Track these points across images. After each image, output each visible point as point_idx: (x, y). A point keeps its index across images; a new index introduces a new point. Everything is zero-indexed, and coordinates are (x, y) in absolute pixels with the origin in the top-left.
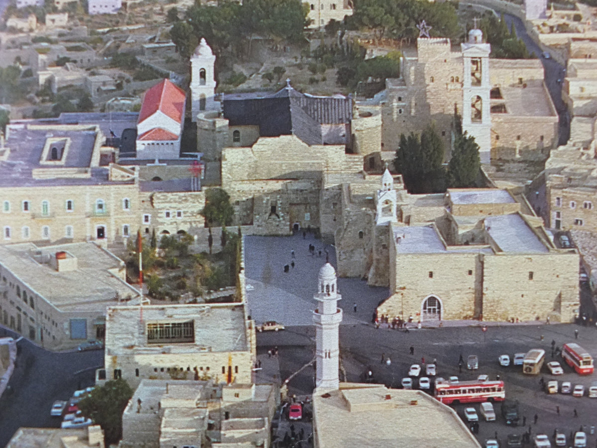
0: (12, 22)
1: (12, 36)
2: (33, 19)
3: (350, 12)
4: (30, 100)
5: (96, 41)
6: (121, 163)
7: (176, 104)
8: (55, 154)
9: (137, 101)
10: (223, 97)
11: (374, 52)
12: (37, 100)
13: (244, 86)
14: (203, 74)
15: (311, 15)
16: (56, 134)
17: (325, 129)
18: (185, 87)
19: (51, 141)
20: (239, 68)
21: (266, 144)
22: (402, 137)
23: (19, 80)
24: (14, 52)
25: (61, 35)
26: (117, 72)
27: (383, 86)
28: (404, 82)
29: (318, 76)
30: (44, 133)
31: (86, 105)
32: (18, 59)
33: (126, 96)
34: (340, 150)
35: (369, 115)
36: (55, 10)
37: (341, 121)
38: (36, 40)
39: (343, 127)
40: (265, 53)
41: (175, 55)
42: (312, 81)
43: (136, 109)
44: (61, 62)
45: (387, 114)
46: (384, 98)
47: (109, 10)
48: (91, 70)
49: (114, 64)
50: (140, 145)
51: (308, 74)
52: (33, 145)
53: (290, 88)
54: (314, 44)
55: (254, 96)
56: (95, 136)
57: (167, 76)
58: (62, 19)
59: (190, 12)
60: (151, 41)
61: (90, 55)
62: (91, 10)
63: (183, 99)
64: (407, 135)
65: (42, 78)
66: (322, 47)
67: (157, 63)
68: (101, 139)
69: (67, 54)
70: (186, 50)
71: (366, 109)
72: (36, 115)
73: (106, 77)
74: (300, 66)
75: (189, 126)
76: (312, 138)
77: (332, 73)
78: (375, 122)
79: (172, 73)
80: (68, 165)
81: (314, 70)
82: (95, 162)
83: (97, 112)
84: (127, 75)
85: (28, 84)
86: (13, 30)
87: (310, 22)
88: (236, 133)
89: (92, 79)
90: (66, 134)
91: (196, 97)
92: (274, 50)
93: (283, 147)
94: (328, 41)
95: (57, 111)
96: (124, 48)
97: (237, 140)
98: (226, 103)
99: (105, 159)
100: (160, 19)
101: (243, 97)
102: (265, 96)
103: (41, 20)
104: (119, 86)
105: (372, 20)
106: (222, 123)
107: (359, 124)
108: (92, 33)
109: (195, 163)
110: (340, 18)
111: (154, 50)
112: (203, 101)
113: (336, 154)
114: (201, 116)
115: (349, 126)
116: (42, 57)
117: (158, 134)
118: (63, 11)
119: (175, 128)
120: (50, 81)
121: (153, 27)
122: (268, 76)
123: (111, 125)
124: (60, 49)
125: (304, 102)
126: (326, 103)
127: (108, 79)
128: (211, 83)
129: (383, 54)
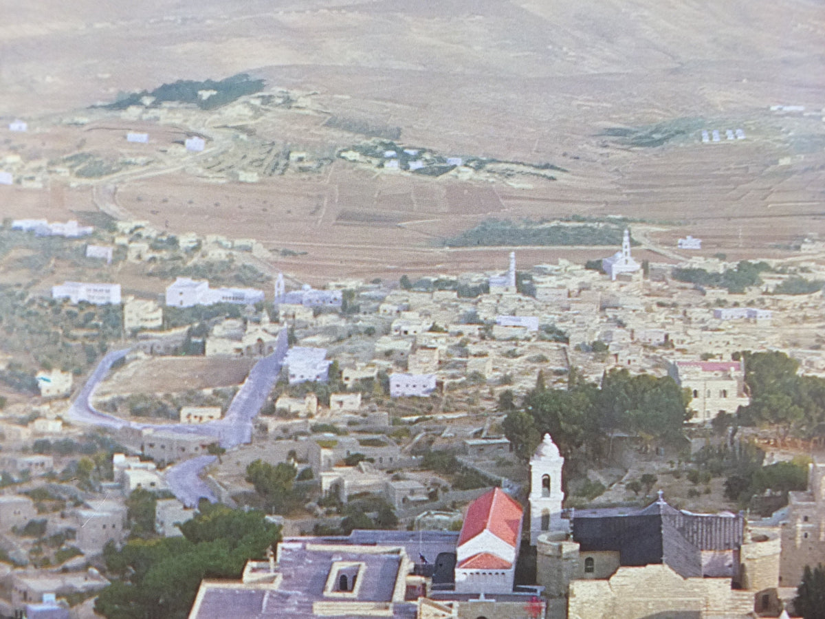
0: (283, 403)
1: (283, 423)
2: (312, 400)
3: (745, 402)
4: (310, 511)
5: (400, 433)
6: (434, 598)
7: (510, 522)
8: (344, 584)
9: (457, 516)
10: (574, 513)
11: (775, 457)
12: (320, 511)
13: (601, 499)
14: (546, 483)
15: (694, 404)
16: (346, 557)
17: (706, 557)
18: (522, 499)
19: (339, 566)
20: (595, 476)
21: (628, 576)
22: (807, 569)
23: (294, 483)
24: (287, 445)
25: (351, 423)
26: (430, 476)
27: (784, 502)
28: (812, 497)
29: (700, 487)
30: (329, 556)
31: (387, 520)
32: (292, 454)
33: (443, 509)
34: (726, 584)
35: (765, 539)
36: (343, 389)
37: (727, 547)
38: (316, 429)
39: (729, 554)
40: (630, 456)
41: (509, 456)
42: (692, 494)
43: (456, 527)
44: (352, 461)
45: (788, 538)
46: (785, 517)
47: (419, 392)
48: (394, 472)
49: (426, 466)
50: (460, 575)
51: (687, 484)
52: (314, 571)
53: (662, 503)
54: (696, 445)
55: (614, 513)
56: (400, 561)
57: (498, 484)
58: (353, 402)
59: (530, 398)
60: (477, 435)
61: (392, 452)
62: (393, 390)
63: (519, 515)
64: (813, 567)
65: (327, 481)
66: (707, 449)
67: (484, 466)
68: (407, 565)
69: (361, 450)
70: (524, 448)
71: (762, 531)
72: (319, 531)
73: (415, 483)
74: (676, 474)
75: (527, 550)
76: (688, 568)
77: (718, 483)
78: (772, 548)
79: (504, 480)
80: (362, 599)
81: (694, 479)
82: (399, 595)
83: (402, 530)
84: (444, 481)
85: (308, 488)
86: (284, 414)
87: (691, 414)
88: (589, 561)
89: (395, 485)
90: (360, 558)
91: (536, 513)
92: (642, 452)
93: (650, 580)
94: (716, 441)
95: (347, 528)
96: (438, 444)
97: (589, 570)
98: (577, 522)
99: (412, 593)
100: (489, 406)
101: (600, 514)
102: (628, 512)
103: (324, 402)
104: (433, 496)
105: (774, 412)
106: (571, 547)
107: (751, 551)
108: (395, 422)
109: (533, 599)
110: (732, 410)
111: (480, 449)
112: (546, 518)
113: (719, 589)
114: (543, 538)
115: (738, 554)
116: (325, 452)
117: (485, 561)
118: (355, 390)
119: (508, 553)
120: (337, 486)
121: (479, 416)
122: (634, 487)
123: (422, 547)
124: (351, 443)
125: (680, 522)
126: (709, 522)
127: (417, 485)
128: (557, 494)
129: (787, 458)
